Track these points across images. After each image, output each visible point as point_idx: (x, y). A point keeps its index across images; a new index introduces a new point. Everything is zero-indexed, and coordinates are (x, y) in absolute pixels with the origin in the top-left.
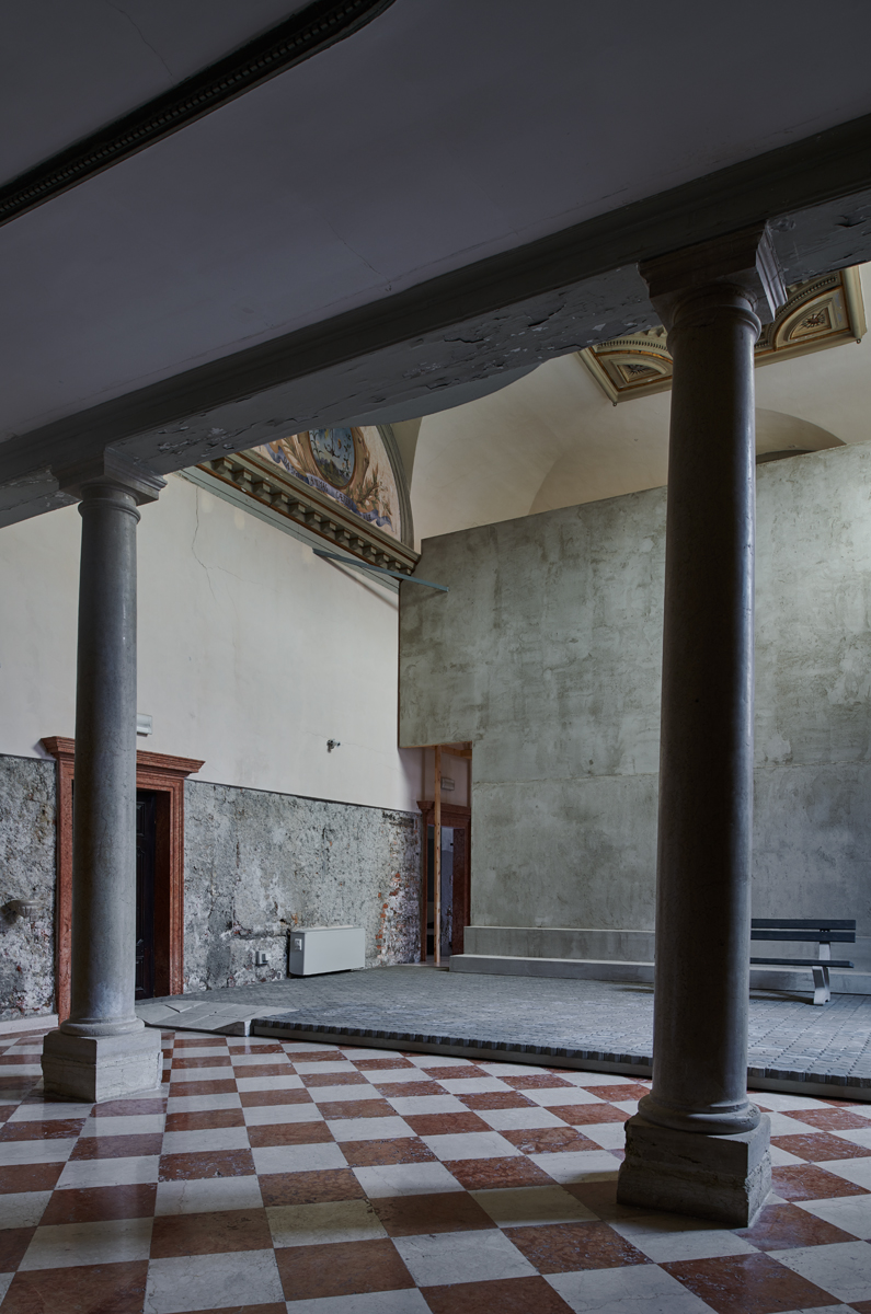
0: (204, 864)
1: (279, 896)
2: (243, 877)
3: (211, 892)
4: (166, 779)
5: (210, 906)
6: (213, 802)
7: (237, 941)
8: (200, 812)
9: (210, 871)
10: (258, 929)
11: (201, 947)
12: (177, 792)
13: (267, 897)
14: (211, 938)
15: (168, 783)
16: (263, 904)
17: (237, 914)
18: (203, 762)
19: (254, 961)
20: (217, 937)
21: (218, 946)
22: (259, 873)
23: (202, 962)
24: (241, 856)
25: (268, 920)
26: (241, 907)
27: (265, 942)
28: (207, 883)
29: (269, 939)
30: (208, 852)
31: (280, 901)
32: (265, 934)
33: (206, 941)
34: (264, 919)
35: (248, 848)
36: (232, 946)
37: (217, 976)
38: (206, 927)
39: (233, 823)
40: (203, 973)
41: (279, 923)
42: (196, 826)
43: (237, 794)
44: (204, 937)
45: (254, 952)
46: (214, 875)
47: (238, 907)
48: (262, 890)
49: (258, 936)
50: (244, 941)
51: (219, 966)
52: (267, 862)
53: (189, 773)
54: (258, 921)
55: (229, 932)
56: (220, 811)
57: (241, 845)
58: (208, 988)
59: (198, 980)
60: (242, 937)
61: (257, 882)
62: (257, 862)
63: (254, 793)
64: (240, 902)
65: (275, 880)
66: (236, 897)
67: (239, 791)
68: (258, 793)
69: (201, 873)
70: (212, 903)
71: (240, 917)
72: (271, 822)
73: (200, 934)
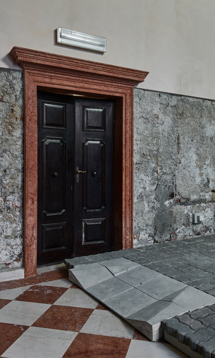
0: (151, 151)
1: (210, 173)
2: (183, 160)
3: (157, 172)
4: (119, 87)
5: (156, 182)
6: (159, 106)
7: (178, 207)
8: (148, 113)
9: (156, 156)
10: (194, 197)
11: (149, 211)
12: (128, 97)
13: (201, 175)
14: (157, 205)
15: (120, 90)
16: (198, 180)
17: (178, 187)
18: (147, 73)
19: (191, 220)
20: (162, 204)
21: (163, 210)
22: (195, 157)
23: (150, 223)
24: (181, 145)
25: (202, 191)
26: (181, 182)
27: (199, 207)
28: (153, 165)
29: (203, 205)
30: (154, 142)
31: (211, 177)
32: (200, 201)
33: (153, 207)
34: (199, 191)
35: (186, 139)
36: (174, 210)
37: (162, 233)
38: (153, 197)
39: (174, 121)
40: (151, 230)
41: (211, 193)
42: (145, 123)
43: (178, 100)
44: (151, 204)
45: (191, 214)
46: (160, 159)
47: (179, 182)
48: (198, 170)
49: (194, 202)
50: (183, 207)
51: (164, 225)
52: (201, 149)
53: (138, 82)
54: (194, 192)
55: (172, 201)
56: (165, 113)
57: (181, 138)
58: (155, 241)
59: (147, 236)
60: (182, 204)
61: (193, 164)
62: (194, 150)
63: (191, 99)
64: (180, 178)
65: (207, 163)
66: (177, 174)
67: (179, 98)
68: (194, 100)
69: (149, 158)
70: (158, 180)
71: (180, 189)
72: (204, 121)
73: (148, 202)
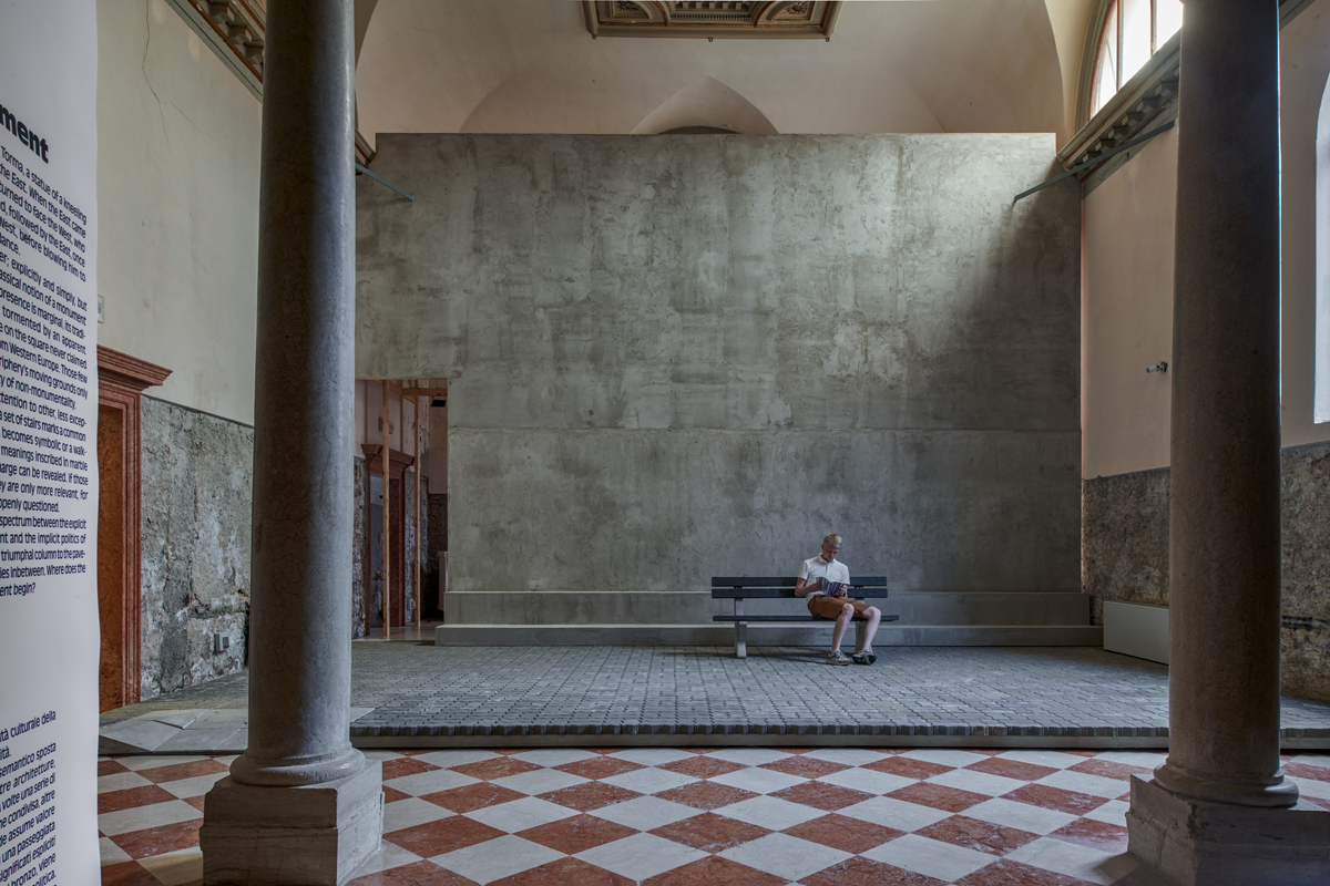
0: (159, 514)
1: (236, 558)
2: (201, 532)
3: (167, 555)
4: (119, 391)
5: (166, 574)
6: (168, 429)
7: (194, 621)
8: (155, 442)
9: (167, 524)
10: (216, 603)
11: (155, 632)
12: (131, 411)
13: (225, 560)
14: (166, 619)
15: (120, 397)
16: (221, 570)
17: (194, 585)
18: (170, 372)
19: (212, 648)
20: (173, 616)
21: (174, 629)
22: (217, 528)
23: (156, 654)
24: (199, 505)
25: (226, 592)
26: (198, 574)
27: (222, 621)
28: (163, 542)
29: (227, 617)
30: (164, 498)
31: (238, 565)
32: (224, 610)
33: (160, 623)
34: (222, 590)
35: (205, 493)
36: (189, 629)
37: (171, 673)
38: (160, 604)
39: (191, 461)
40: (156, 671)
41: (237, 595)
42: (150, 461)
43: (194, 420)
44: (158, 617)
45: (212, 636)
46: (171, 531)
47: (196, 575)
48: (220, 551)
49: (217, 612)
50: (201, 621)
51: (175, 657)
52: (225, 514)
53: (148, 384)
54: (215, 594)
55: (185, 610)
56: (176, 442)
57: (199, 490)
58: (163, 690)
59: (151, 679)
60: (200, 616)
61: (215, 540)
62: (215, 513)
63: (212, 420)
64: (198, 568)
65: (233, 538)
66: (194, 560)
67: (197, 415)
68: (217, 421)
69: (156, 527)
70: (168, 570)
71: (198, 588)
72: (230, 459)
73: (154, 613)
